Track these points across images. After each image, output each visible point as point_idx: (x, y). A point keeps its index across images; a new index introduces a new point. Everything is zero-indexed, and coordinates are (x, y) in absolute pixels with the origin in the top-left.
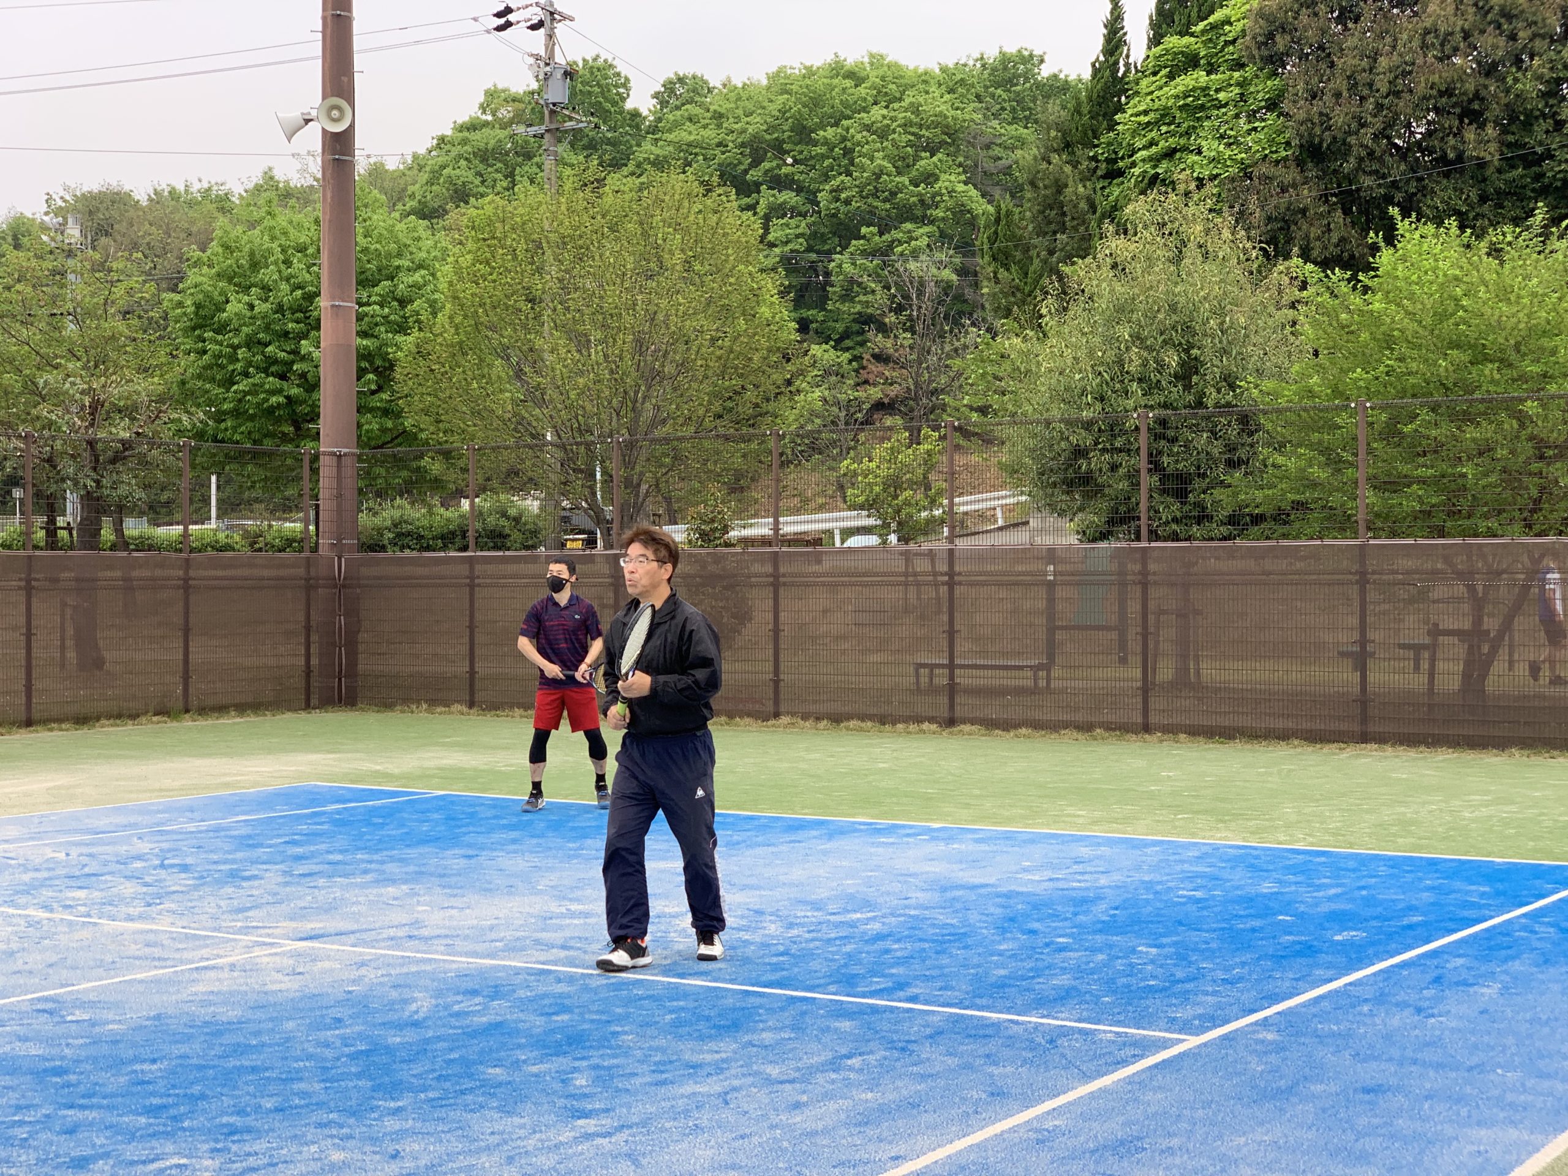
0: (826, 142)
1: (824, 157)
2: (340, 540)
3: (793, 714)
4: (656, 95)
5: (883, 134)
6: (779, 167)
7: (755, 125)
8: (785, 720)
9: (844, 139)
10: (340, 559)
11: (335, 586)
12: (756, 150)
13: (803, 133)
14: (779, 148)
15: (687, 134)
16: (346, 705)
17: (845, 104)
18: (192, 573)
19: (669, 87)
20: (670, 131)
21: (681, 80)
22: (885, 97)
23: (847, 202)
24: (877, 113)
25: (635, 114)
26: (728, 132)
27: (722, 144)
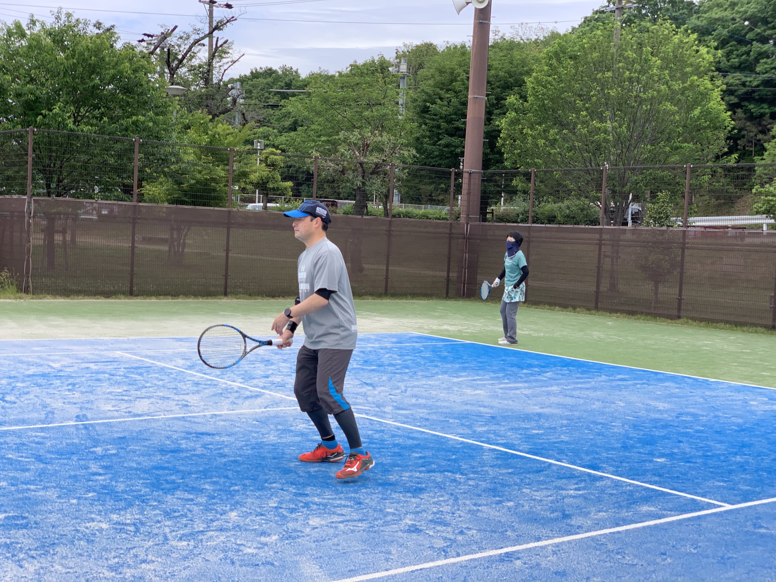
2: (468, 215)
3: (687, 318)
7: (752, 9)
8: (681, 320)
10: (467, 224)
11: (464, 238)
16: (467, 297)
18: (392, 229)
25: (690, 3)
26: (738, 12)
27: (734, 19)
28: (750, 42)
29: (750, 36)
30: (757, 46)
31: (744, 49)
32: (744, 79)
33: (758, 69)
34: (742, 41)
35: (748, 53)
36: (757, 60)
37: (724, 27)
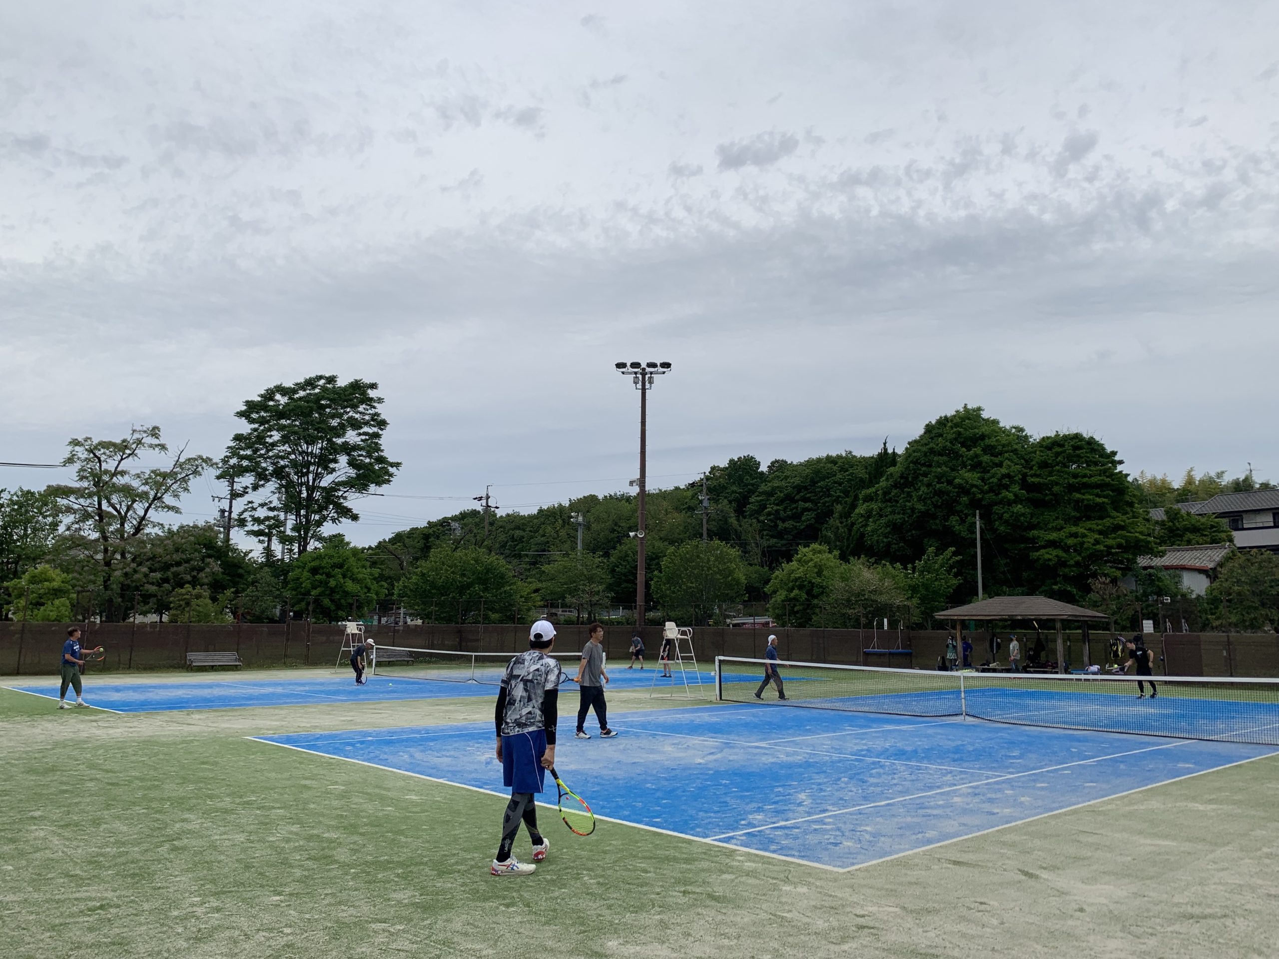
0: (820, 487)
1: (820, 492)
4: (769, 467)
5: (840, 484)
6: (806, 494)
7: (797, 481)
9: (827, 485)
12: (799, 488)
13: (814, 482)
14: (806, 488)
15: (776, 483)
17: (828, 473)
19: (773, 463)
20: (770, 482)
21: (777, 461)
22: (843, 469)
23: (828, 506)
24: (839, 476)
25: (762, 473)
26: (789, 483)
27: (787, 487)
28: (797, 501)
29: (797, 497)
30: (802, 504)
31: (794, 506)
32: (795, 524)
33: (803, 519)
34: (793, 501)
35: (796, 508)
36: (802, 513)
37: (781, 492)
